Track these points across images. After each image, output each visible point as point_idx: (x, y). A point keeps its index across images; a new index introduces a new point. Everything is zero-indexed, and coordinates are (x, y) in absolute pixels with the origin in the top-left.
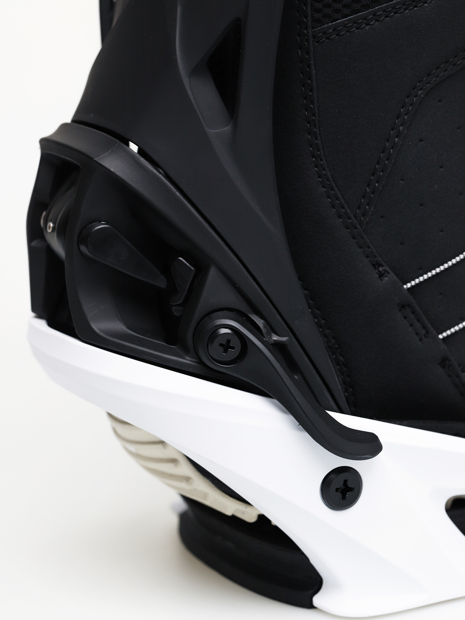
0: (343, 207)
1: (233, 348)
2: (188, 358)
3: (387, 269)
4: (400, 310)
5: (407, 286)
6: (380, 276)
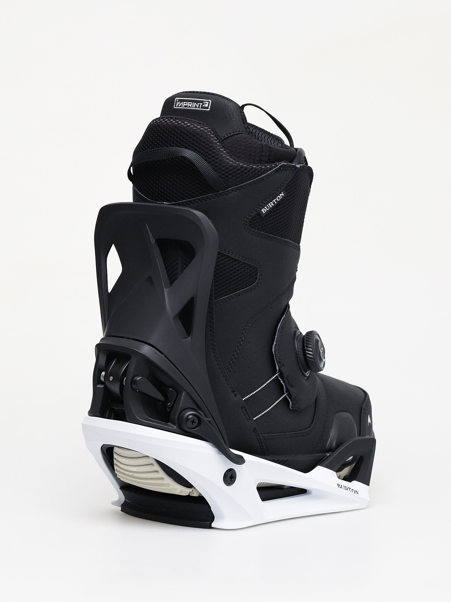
0: (223, 369)
1: (195, 423)
2: (175, 427)
3: (237, 393)
4: (241, 409)
5: (243, 399)
6: (235, 396)
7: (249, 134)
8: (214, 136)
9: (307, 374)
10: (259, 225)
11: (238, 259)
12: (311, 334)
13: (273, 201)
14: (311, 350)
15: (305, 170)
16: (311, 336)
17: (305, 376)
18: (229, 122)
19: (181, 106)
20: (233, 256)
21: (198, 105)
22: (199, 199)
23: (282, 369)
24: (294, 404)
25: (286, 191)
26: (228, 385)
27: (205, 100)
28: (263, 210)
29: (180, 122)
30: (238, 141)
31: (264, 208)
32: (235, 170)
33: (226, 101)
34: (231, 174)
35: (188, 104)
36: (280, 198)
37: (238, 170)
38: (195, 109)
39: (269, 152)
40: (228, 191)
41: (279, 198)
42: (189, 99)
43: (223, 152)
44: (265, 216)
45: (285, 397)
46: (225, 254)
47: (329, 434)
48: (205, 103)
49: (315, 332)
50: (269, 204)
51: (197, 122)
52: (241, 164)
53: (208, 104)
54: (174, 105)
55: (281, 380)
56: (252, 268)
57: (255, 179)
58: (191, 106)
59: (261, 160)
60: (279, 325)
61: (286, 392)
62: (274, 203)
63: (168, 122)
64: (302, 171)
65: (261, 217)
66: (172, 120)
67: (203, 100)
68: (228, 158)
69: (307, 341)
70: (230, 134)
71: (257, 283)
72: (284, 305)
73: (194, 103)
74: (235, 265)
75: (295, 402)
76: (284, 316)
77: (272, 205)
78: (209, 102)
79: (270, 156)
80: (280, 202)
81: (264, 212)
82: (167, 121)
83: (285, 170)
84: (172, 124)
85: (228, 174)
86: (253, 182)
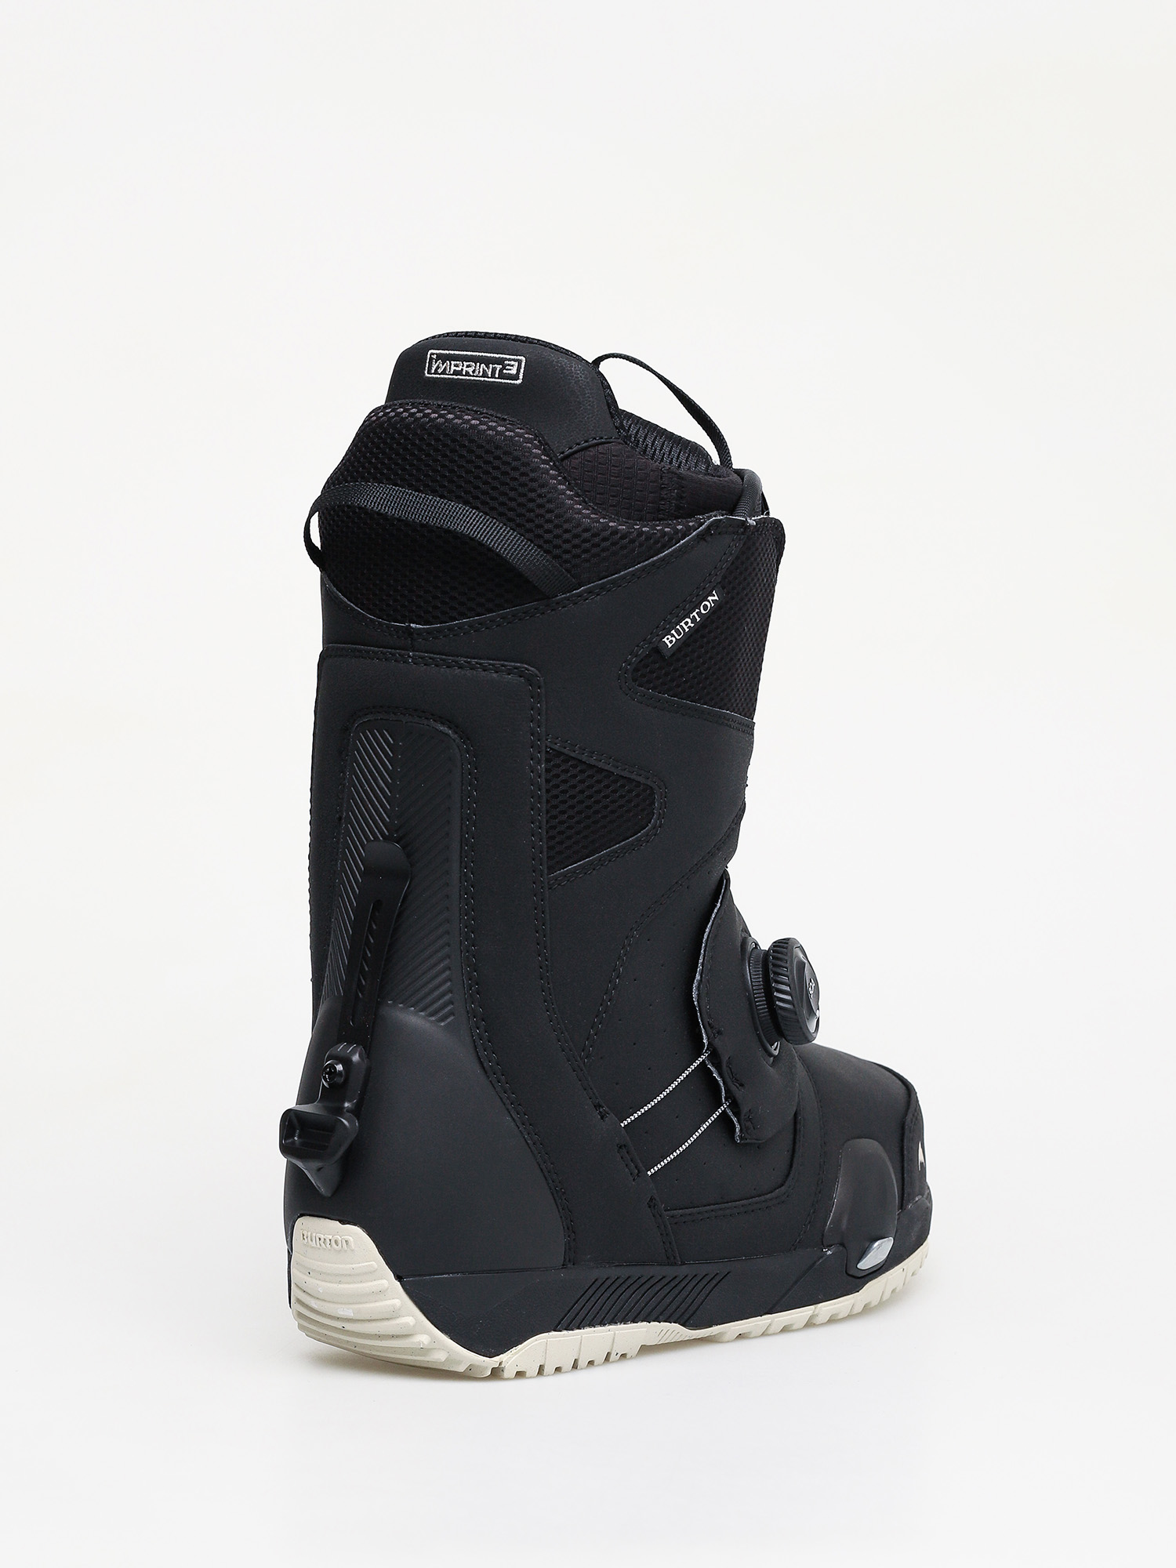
0: (571, 1051)
3: (607, 1110)
4: (618, 1151)
5: (622, 1125)
6: (602, 1118)
7: (626, 444)
8: (540, 452)
9: (775, 1050)
10: (658, 678)
11: (606, 768)
12: (786, 948)
13: (691, 616)
14: (788, 989)
15: (768, 530)
16: (786, 954)
17: (771, 1055)
18: (575, 414)
19: (444, 373)
20: (592, 761)
21: (490, 370)
22: (503, 617)
23: (717, 1042)
24: (747, 1128)
25: (723, 588)
26: (585, 1089)
27: (508, 357)
28: (668, 639)
29: (450, 416)
30: (600, 463)
31: (669, 633)
32: (597, 540)
33: (564, 360)
34: (586, 551)
35: (464, 367)
36: (709, 606)
37: (605, 539)
38: (482, 379)
39: (678, 489)
40: (580, 595)
41: (705, 607)
42: (465, 353)
43: (564, 494)
44: (673, 655)
45: (724, 1112)
46: (573, 754)
47: (831, 1198)
48: (509, 365)
49: (795, 941)
50: (682, 624)
51: (496, 417)
52: (611, 524)
53: (515, 368)
54: (425, 369)
55: (713, 1069)
56: (641, 788)
57: (646, 560)
58: (473, 371)
59: (659, 510)
60: (707, 930)
61: (726, 1100)
62: (694, 620)
63: (419, 415)
64: (761, 534)
65: (663, 657)
66: (430, 411)
67: (502, 356)
68: (578, 509)
69: (774, 965)
70: (579, 445)
71: (654, 827)
72: (716, 876)
73: (478, 364)
74: (599, 782)
75: (748, 1124)
76: (719, 905)
77: (690, 624)
78: (520, 362)
79: (682, 498)
80: (709, 617)
81: (668, 644)
82: (415, 413)
83: (719, 534)
84: (429, 422)
85: (578, 551)
86: (643, 569)
